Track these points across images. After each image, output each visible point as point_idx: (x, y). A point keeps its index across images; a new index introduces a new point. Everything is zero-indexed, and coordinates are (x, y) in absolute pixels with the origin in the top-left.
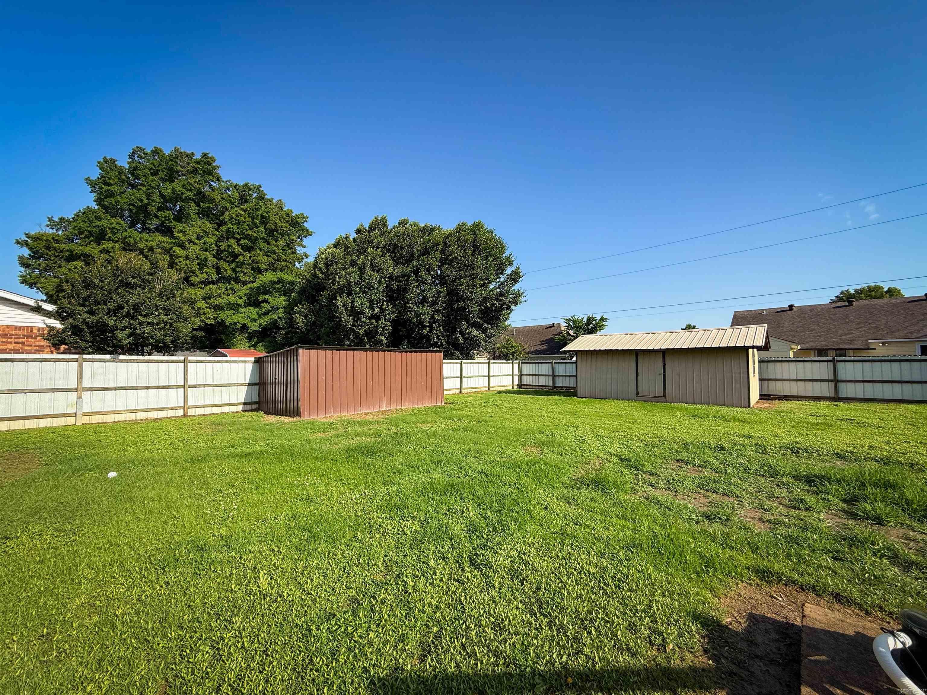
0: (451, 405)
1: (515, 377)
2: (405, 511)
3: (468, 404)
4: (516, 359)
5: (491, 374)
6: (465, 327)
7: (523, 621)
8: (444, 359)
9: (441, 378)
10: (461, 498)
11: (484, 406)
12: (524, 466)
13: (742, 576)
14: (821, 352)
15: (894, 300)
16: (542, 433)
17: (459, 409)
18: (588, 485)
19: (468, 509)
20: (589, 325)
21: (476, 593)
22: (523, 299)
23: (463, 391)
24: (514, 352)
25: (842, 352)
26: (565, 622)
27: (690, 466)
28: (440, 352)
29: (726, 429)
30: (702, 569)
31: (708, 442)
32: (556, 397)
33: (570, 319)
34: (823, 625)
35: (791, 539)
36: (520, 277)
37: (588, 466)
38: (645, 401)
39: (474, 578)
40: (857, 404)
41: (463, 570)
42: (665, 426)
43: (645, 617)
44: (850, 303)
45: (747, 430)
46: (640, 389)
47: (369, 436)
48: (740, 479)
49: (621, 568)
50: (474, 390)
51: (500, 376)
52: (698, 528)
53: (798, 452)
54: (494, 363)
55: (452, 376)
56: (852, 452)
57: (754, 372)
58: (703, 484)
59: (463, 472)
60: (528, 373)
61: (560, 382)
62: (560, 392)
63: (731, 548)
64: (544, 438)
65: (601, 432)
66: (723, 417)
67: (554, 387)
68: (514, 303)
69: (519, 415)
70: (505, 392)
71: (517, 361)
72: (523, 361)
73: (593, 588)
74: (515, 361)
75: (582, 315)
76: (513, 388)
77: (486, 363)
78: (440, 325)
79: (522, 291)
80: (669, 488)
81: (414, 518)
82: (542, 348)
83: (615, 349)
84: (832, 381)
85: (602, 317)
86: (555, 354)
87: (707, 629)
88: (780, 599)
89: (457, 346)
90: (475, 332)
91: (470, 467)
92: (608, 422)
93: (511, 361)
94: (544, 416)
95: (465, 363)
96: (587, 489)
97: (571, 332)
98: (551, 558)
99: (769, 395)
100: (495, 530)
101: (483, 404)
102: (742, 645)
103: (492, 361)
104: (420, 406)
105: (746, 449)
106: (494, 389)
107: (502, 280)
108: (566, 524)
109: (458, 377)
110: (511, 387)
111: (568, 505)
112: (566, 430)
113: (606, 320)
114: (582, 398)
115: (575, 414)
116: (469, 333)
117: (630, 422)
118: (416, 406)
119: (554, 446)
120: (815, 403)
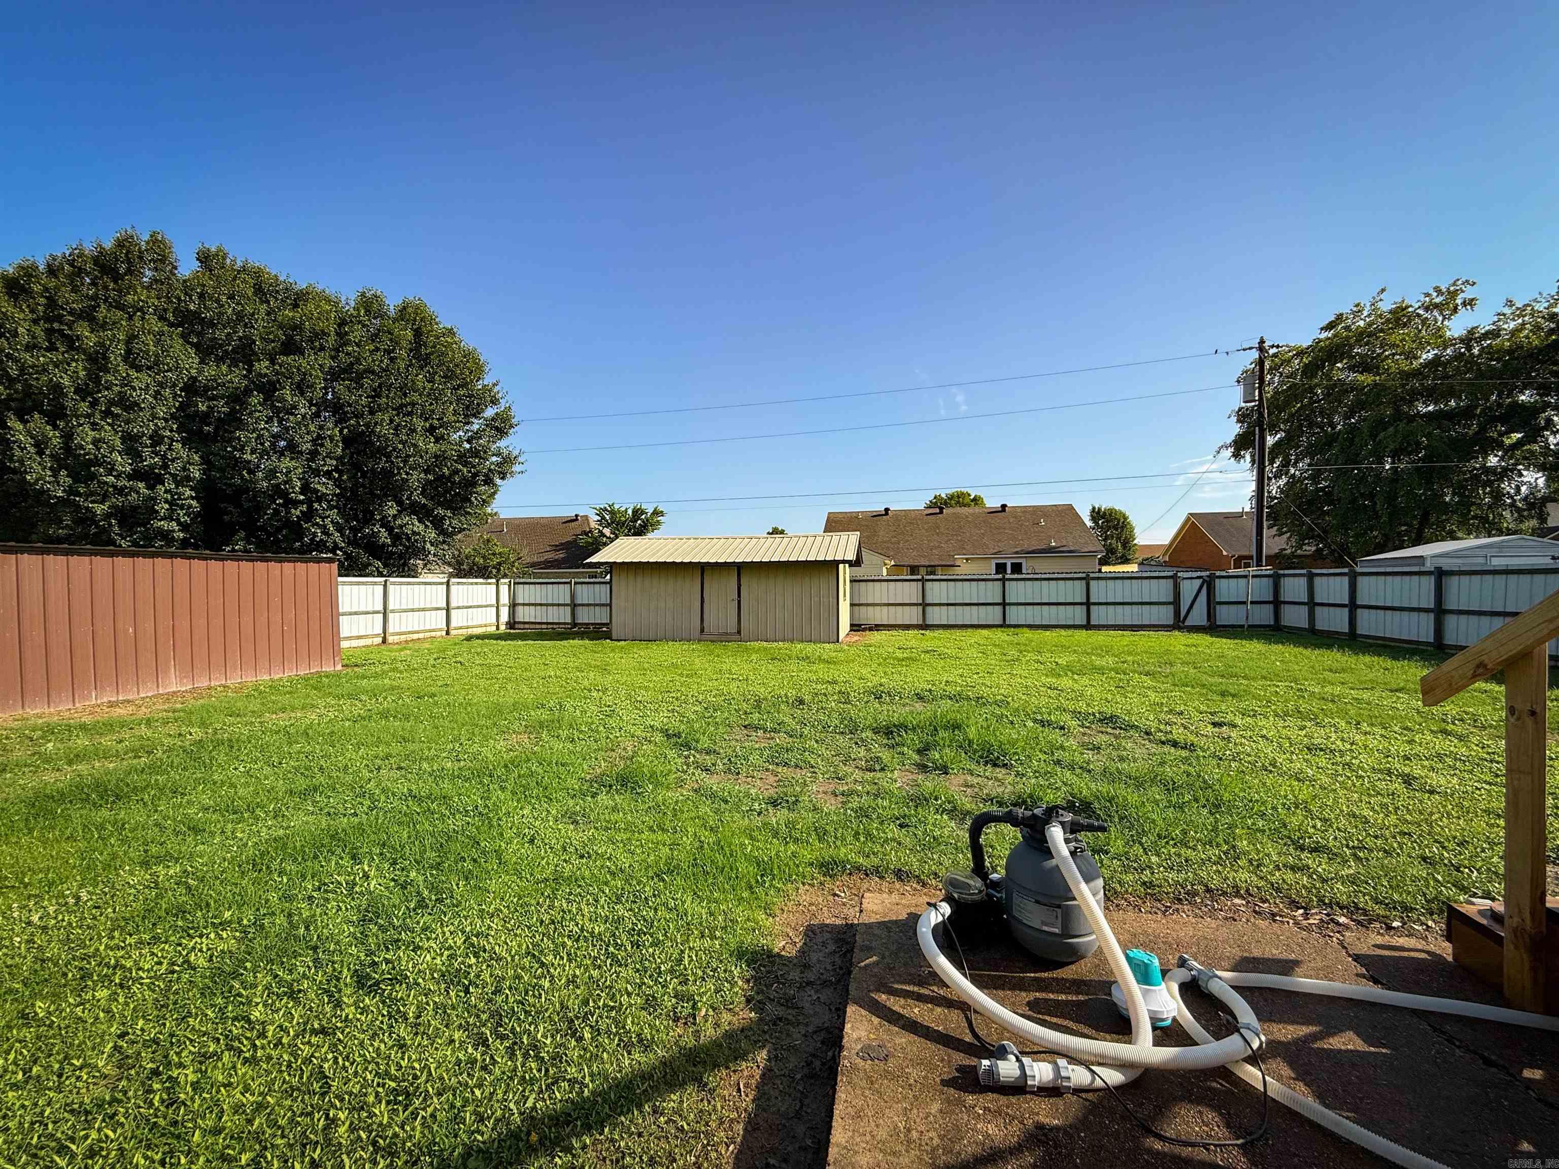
0: (356, 669)
1: (501, 608)
2: (199, 914)
3: (399, 665)
4: (505, 576)
5: (453, 604)
6: (392, 512)
7: (458, 1062)
8: (340, 575)
9: (333, 614)
10: (354, 857)
11: (434, 666)
12: (500, 771)
13: (804, 877)
14: (914, 569)
15: (977, 510)
16: (543, 706)
17: (376, 676)
18: (611, 786)
19: (366, 876)
20: (636, 521)
21: (361, 1044)
22: (517, 468)
23: (390, 639)
24: (500, 564)
25: (932, 569)
26: (539, 1036)
27: (760, 733)
28: (330, 561)
29: (810, 675)
30: (757, 881)
31: (786, 695)
32: (576, 642)
33: (607, 510)
34: (878, 916)
35: (863, 813)
36: (511, 426)
37: (614, 754)
38: (713, 641)
39: (361, 1014)
40: (941, 631)
41: (338, 1004)
42: (735, 676)
43: (671, 979)
44: (941, 509)
45: (833, 673)
46: (705, 625)
47: (117, 756)
48: (817, 741)
49: (645, 913)
50: (415, 636)
51: (470, 607)
52: (758, 821)
53: (881, 697)
54: (458, 583)
55: (363, 609)
56: (930, 690)
57: (845, 596)
58: (772, 757)
59: (367, 803)
60: (527, 602)
61: (584, 616)
62: (583, 633)
63: (796, 840)
64: (544, 715)
65: (642, 695)
66: (808, 658)
67: (575, 624)
68: (500, 473)
69: (503, 678)
70: (478, 637)
71: (507, 580)
72: (518, 580)
73: (595, 958)
74: (502, 580)
75: (625, 504)
76: (498, 628)
77: (442, 584)
78: (331, 508)
79: (515, 453)
80: (729, 769)
81: (224, 925)
82: (556, 557)
83: (671, 560)
84: (920, 604)
85: (655, 509)
86: (578, 568)
87: (754, 968)
88: (843, 895)
89: (375, 549)
90: (414, 525)
91: (383, 790)
92: (655, 678)
93: (494, 581)
94: (550, 677)
95: (394, 583)
96: (608, 792)
97: (607, 532)
98: (529, 928)
99: (860, 625)
100: (422, 904)
101: (432, 662)
102: (795, 975)
103: (453, 580)
104: (277, 677)
105: (827, 700)
106: (460, 632)
107: (475, 427)
108: (565, 861)
109: (378, 612)
110: (494, 628)
111: (572, 827)
112: (585, 698)
113: (662, 514)
114: (619, 640)
115: (604, 670)
116: (401, 527)
117: (687, 676)
118: (266, 677)
119: (560, 728)
120: (904, 632)
